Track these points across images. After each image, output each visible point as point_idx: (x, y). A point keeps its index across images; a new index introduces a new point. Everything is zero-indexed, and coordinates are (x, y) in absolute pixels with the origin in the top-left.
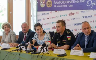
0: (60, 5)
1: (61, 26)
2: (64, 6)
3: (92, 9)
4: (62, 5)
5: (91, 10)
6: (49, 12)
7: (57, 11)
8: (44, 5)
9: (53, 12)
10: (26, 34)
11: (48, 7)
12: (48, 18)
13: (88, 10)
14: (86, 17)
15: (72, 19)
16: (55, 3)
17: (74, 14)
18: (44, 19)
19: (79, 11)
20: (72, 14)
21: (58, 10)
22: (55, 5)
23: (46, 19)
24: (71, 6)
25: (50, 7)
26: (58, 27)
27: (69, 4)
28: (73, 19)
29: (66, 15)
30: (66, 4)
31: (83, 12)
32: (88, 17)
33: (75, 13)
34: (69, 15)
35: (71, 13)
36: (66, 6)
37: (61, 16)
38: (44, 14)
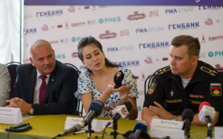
1: (187, 57)
3: (199, 5)
5: (196, 8)
6: (65, 8)
7: (91, 7)
9: (76, 7)
12: (60, 26)
13: (187, 7)
14: (181, 26)
15: (137, 30)
17: (143, 16)
18: (45, 28)
20: (137, 16)
21: (94, 4)
23: (53, 27)
26: (176, 58)
28: (141, 31)
29: (119, 20)
31: (171, 11)
32: (188, 26)
33: (147, 14)
34: (130, 18)
35: (136, 13)
37: (101, 21)
38: (49, 14)
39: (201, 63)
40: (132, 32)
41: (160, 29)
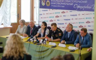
0: (56, 5)
2: (58, 6)
3: (77, 10)
4: (57, 5)
6: (48, 9)
8: (44, 4)
9: (50, 9)
10: (33, 28)
11: (47, 6)
12: (47, 14)
14: (73, 15)
16: (52, 4)
18: (44, 14)
19: (69, 11)
21: (54, 9)
22: (52, 5)
23: (45, 14)
24: (63, 7)
25: (49, 6)
27: (62, 5)
28: (64, 16)
29: (60, 13)
30: (60, 5)
31: (71, 12)
33: (66, 12)
34: (62, 13)
35: (63, 12)
36: (60, 6)
37: (56, 13)
38: (44, 11)
39: (57, 28)
40: (62, 16)
41: (68, 16)
